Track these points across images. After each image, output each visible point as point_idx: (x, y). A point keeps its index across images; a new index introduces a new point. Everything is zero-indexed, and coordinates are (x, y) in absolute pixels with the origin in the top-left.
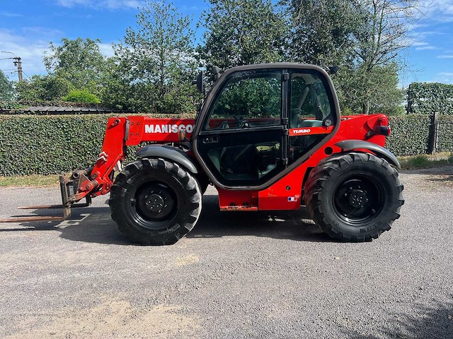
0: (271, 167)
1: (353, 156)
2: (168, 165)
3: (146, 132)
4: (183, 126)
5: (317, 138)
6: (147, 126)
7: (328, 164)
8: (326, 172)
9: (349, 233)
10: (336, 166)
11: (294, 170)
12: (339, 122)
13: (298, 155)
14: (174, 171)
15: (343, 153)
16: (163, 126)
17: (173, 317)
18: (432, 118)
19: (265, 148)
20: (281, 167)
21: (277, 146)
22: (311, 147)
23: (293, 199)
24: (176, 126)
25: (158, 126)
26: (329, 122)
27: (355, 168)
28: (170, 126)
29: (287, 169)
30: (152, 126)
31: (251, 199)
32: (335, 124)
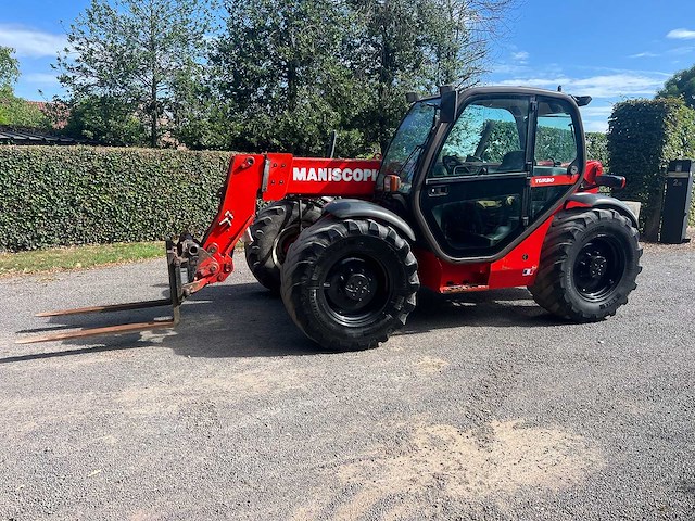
0: (504, 230)
1: (597, 213)
3: (295, 179)
4: (348, 171)
5: (563, 188)
6: (296, 170)
7: (569, 224)
8: (569, 235)
9: (589, 310)
10: (582, 226)
13: (540, 213)
15: (585, 208)
16: (320, 170)
19: (491, 203)
20: (518, 229)
21: (510, 199)
23: (529, 271)
24: (339, 170)
25: (312, 171)
26: (575, 169)
28: (330, 170)
29: (528, 231)
30: (304, 170)
32: (580, 172)
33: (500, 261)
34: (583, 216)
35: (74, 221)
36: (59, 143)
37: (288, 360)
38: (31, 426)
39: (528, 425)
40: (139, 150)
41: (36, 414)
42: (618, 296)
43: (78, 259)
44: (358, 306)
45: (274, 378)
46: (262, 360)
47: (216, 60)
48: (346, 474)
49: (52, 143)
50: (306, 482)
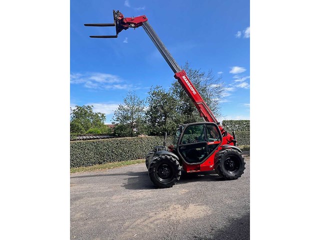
0: (203, 156)
1: (227, 150)
2: (168, 157)
5: (217, 145)
8: (220, 157)
9: (232, 177)
10: (223, 154)
11: (211, 156)
12: (222, 139)
13: (211, 151)
14: (171, 159)
15: (224, 149)
17: (199, 207)
18: (233, 133)
19: (199, 149)
20: (206, 155)
21: (204, 148)
22: (215, 148)
23: (211, 166)
26: (219, 140)
27: (229, 154)
29: (209, 156)
31: (197, 167)
32: (221, 140)
33: (203, 164)
34: (223, 152)
35: (113, 156)
36: (111, 138)
37: (150, 190)
38: (94, 203)
39: (199, 205)
40: (128, 138)
41: (95, 201)
42: (240, 172)
43: (112, 166)
44: (166, 176)
45: (145, 194)
46: (144, 190)
47: (146, 114)
48: (151, 214)
49: (109, 138)
50: (142, 215)
